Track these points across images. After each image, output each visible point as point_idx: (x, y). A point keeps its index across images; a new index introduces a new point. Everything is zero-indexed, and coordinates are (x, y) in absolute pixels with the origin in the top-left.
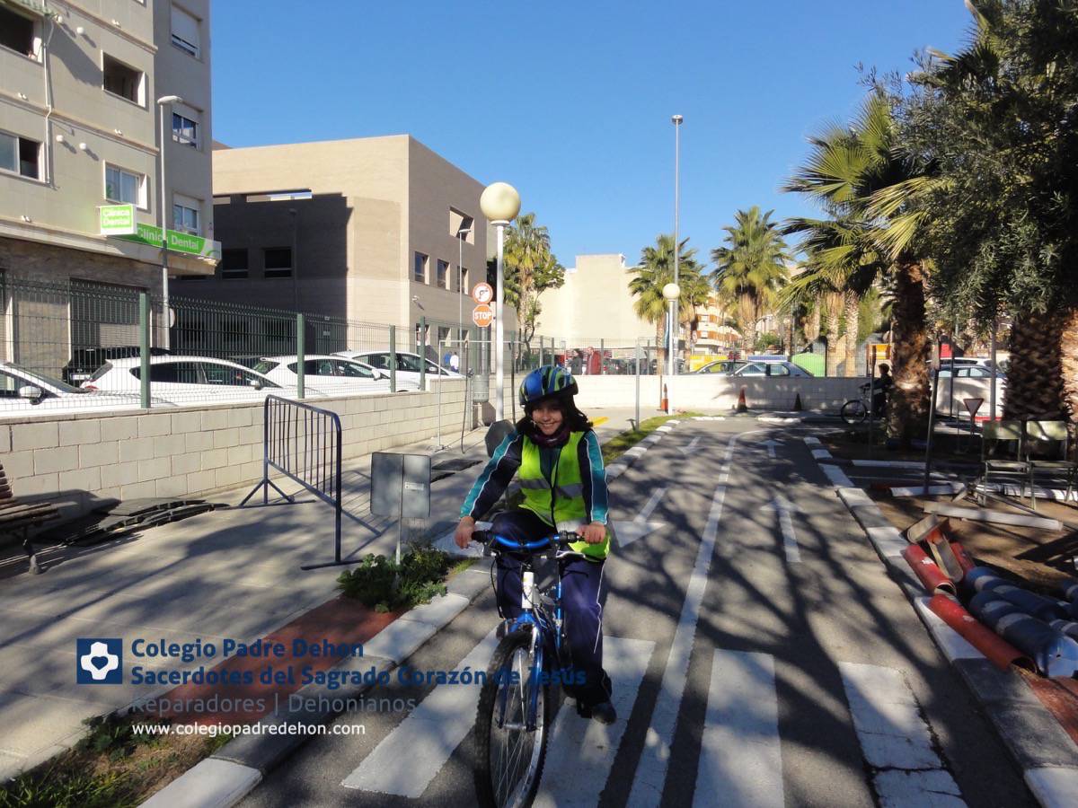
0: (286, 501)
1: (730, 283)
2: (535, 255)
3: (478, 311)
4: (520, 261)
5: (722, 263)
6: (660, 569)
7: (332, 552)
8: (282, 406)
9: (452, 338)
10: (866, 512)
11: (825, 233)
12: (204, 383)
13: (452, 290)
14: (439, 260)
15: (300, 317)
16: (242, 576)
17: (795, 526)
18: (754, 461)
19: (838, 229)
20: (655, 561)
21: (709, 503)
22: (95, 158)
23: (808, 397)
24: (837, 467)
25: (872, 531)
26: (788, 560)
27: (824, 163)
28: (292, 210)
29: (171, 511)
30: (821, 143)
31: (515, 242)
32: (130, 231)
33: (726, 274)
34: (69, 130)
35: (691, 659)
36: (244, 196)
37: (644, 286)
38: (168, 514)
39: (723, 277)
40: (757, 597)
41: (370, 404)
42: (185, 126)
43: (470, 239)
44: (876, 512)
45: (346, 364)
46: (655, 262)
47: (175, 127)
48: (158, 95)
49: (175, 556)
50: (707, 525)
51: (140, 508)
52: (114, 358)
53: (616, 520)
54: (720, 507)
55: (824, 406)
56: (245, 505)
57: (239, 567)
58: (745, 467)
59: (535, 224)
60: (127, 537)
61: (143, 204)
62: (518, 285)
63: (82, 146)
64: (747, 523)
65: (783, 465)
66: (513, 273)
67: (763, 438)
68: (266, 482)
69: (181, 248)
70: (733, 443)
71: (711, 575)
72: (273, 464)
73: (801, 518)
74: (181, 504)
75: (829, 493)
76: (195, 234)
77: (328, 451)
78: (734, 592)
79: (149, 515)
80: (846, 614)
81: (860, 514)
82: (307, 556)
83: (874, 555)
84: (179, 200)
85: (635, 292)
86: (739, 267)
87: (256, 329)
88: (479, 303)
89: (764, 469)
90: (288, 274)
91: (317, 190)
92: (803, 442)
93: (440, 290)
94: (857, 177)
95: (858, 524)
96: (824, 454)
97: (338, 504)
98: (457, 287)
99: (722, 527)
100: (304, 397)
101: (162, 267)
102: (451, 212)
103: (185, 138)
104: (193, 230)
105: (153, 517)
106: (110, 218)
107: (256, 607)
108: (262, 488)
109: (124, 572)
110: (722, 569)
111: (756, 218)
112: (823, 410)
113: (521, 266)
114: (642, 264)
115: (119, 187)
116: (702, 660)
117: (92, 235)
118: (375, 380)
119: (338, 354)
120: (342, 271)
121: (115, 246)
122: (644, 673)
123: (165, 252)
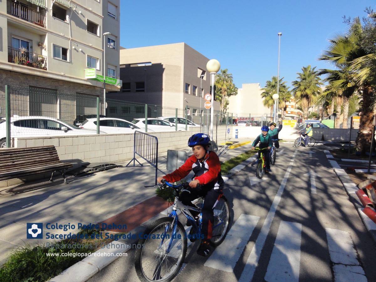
0: (140, 165)
1: (299, 94)
2: (227, 84)
3: (206, 103)
4: (222, 86)
5: (296, 86)
6: (265, 194)
7: (154, 182)
8: (140, 135)
9: (198, 113)
10: (343, 177)
11: (334, 75)
12: (116, 127)
13: (198, 96)
14: (194, 86)
15: (146, 105)
16: (126, 188)
17: (316, 181)
18: (304, 158)
19: (340, 74)
20: (263, 190)
21: (285, 172)
22: (84, 53)
23: (327, 136)
24: (335, 161)
25: (345, 184)
26: (312, 193)
27: (334, 49)
28: (145, 69)
29: (105, 167)
30: (334, 42)
31: (221, 79)
32: (94, 77)
33: (297, 90)
34: (76, 44)
35: (272, 223)
36: (130, 65)
37: (266, 95)
38: (104, 168)
39: (296, 92)
40: (298, 204)
41: (168, 135)
42: (112, 42)
43: (205, 78)
44: (348, 177)
45: (161, 121)
46: (271, 86)
47: (108, 43)
48: (103, 33)
49: (106, 181)
50: (283, 179)
51: (96, 166)
52: (89, 118)
53: (251, 176)
54: (289, 173)
55: (333, 139)
56: (128, 166)
57: (125, 185)
58: (300, 160)
59: (227, 73)
60: (92, 174)
61: (98, 68)
62: (221, 94)
63: (80, 50)
64: (298, 179)
65: (315, 160)
66: (219, 90)
67: (308, 150)
68: (134, 159)
69: (110, 82)
70: (296, 152)
71: (283, 196)
72: (137, 153)
73: (319, 179)
74: (108, 165)
75: (331, 171)
76: (114, 78)
77: (154, 150)
78: (290, 202)
79: (99, 168)
80: (331, 212)
81: (341, 178)
82: (146, 183)
83: (345, 193)
84: (109, 67)
85: (263, 97)
86: (302, 88)
87: (133, 109)
88: (207, 101)
89: (307, 161)
90: (143, 91)
91: (153, 62)
92: (323, 152)
93: (194, 96)
94: (347, 54)
95: (340, 182)
96: (331, 156)
97: (156, 166)
98: (200, 95)
99: (288, 180)
100: (147, 132)
101: (104, 89)
102: (198, 69)
103: (112, 46)
104: (114, 76)
105: (100, 168)
106: (88, 73)
107: (130, 198)
108: (133, 161)
109: (91, 184)
110: (287, 194)
111: (309, 70)
112: (333, 141)
113: (222, 88)
114: (266, 87)
115: (91, 62)
116: (276, 224)
117: (83, 79)
118: (171, 127)
119: (159, 118)
120: (161, 90)
121: (90, 82)
122: (255, 227)
123: (105, 84)
